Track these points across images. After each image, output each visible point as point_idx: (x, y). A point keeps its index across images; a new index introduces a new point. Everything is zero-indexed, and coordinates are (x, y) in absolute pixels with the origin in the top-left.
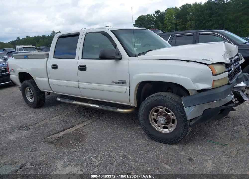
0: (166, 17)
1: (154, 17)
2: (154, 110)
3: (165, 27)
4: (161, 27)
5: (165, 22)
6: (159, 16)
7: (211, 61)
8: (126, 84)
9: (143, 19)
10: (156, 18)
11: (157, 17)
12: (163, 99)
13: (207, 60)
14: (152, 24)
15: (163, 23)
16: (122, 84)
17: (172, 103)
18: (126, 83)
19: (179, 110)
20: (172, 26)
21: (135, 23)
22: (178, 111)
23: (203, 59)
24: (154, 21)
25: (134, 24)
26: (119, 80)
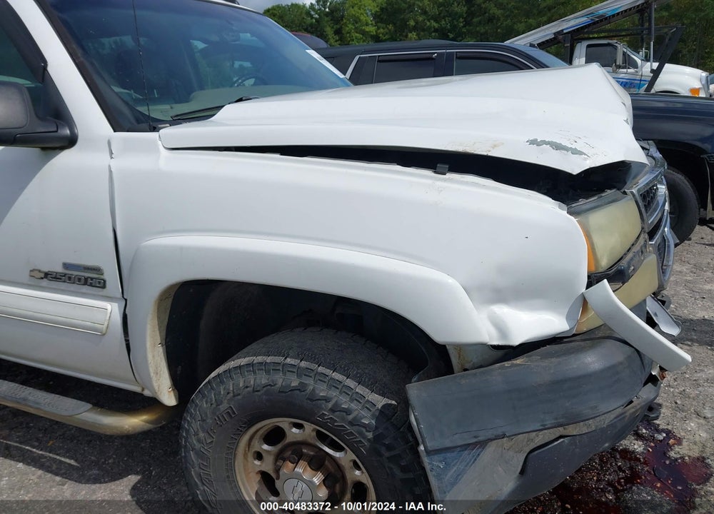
2: (261, 432)
6: (327, 10)
7: (581, 153)
8: (104, 287)
12: (302, 388)
13: (558, 147)
16: (85, 283)
17: (348, 412)
18: (105, 281)
19: (387, 454)
22: (380, 455)
23: (533, 142)
24: (312, 25)
26: (66, 266)
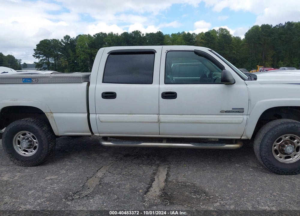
0: (78, 45)
1: (62, 43)
3: (77, 56)
4: (72, 56)
5: (77, 51)
6: (69, 42)
9: (47, 44)
10: (64, 45)
11: (66, 43)
14: (59, 51)
15: (74, 51)
20: (86, 56)
21: (36, 48)
24: (62, 48)
25: (34, 50)
